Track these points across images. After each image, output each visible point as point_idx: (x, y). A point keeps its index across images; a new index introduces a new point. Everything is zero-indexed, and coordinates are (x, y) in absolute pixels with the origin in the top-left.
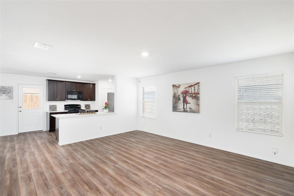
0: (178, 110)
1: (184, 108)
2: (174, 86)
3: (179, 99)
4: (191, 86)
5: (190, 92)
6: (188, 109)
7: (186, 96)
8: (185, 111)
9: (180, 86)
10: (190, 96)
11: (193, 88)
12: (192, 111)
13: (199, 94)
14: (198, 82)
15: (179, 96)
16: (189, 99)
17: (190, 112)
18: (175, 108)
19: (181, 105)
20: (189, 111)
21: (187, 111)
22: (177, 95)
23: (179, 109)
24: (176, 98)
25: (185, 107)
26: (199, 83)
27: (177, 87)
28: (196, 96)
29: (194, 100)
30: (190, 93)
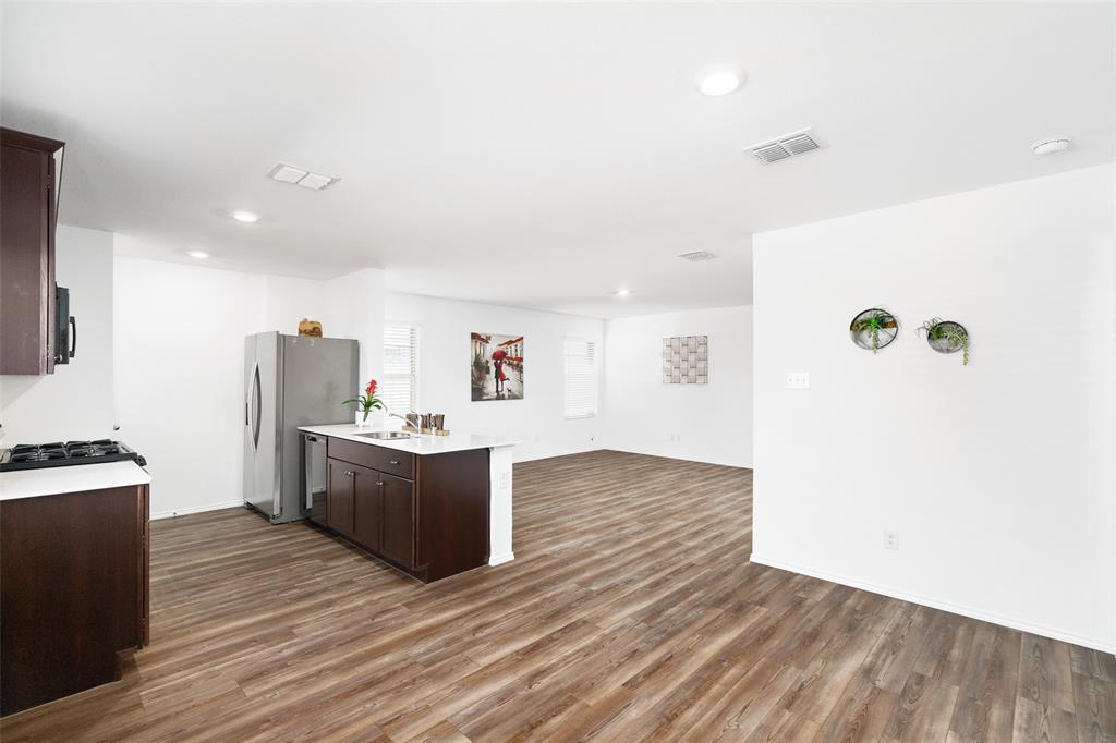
0: (485, 397)
1: (497, 391)
2: (474, 336)
3: (488, 371)
4: (510, 342)
5: (509, 355)
6: (506, 393)
7: (501, 363)
8: (500, 397)
9: (489, 338)
10: (509, 364)
11: (513, 346)
12: (513, 397)
13: (521, 359)
14: (521, 336)
15: (487, 362)
16: (506, 370)
17: (509, 398)
18: (478, 393)
19: (490, 385)
20: (506, 396)
21: (503, 398)
22: (484, 360)
23: (488, 395)
24: (479, 367)
25: (500, 389)
26: (522, 338)
27: (482, 339)
28: (518, 365)
29: (516, 373)
30: (508, 358)
